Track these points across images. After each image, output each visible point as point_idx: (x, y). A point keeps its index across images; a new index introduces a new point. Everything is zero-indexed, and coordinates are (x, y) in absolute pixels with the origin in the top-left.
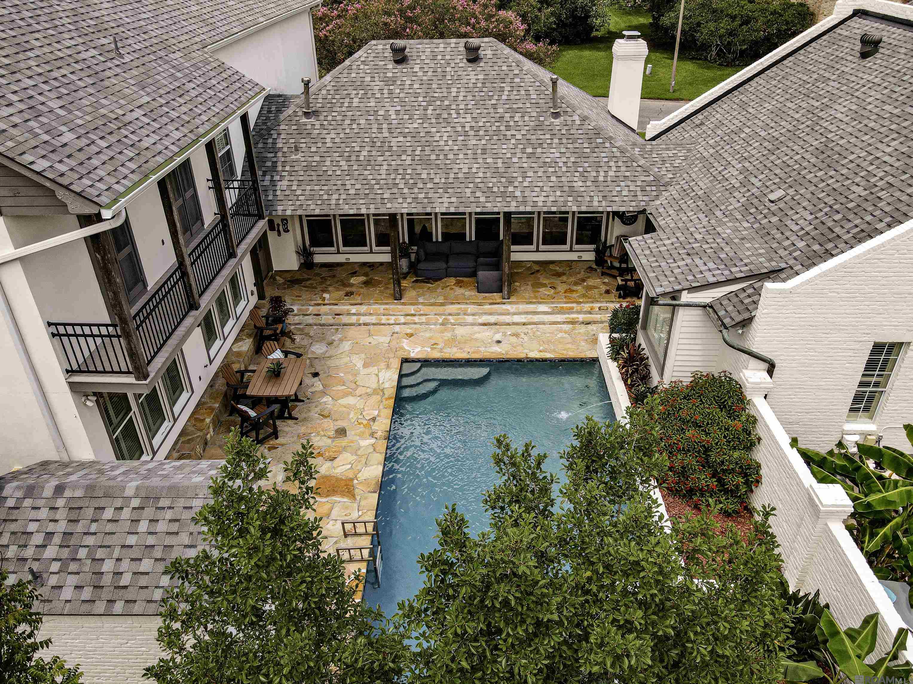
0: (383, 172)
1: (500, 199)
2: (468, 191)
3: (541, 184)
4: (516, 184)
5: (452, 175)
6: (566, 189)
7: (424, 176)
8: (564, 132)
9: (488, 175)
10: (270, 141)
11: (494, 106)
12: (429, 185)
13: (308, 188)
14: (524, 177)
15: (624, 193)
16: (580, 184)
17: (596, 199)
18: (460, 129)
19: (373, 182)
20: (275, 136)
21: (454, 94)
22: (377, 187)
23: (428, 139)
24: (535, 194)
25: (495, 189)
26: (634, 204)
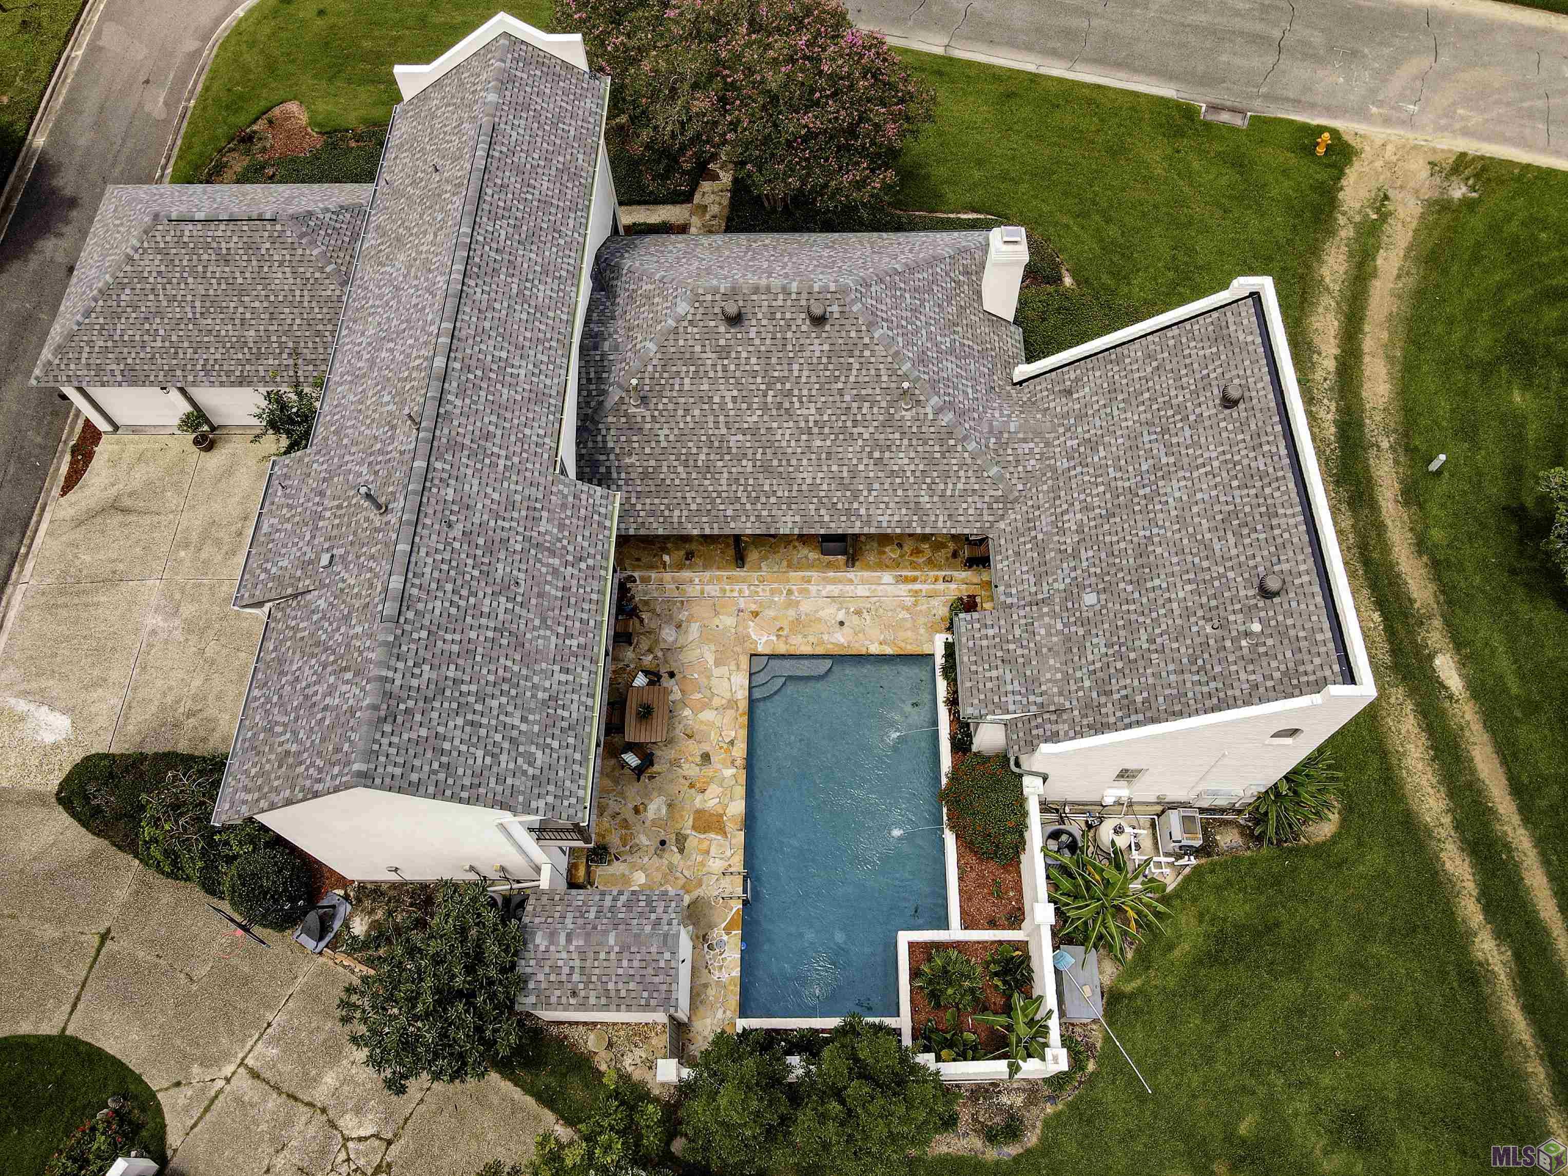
0: (724, 482)
1: (843, 518)
2: (812, 507)
3: (886, 499)
4: (862, 499)
5: (795, 487)
6: (912, 505)
7: (766, 488)
8: (914, 429)
9: (833, 487)
10: (599, 438)
11: (841, 392)
12: (773, 500)
13: (648, 501)
14: (870, 491)
15: (971, 511)
16: (927, 499)
17: (941, 518)
18: (802, 424)
19: (714, 495)
20: (604, 432)
21: (796, 374)
22: (718, 501)
23: (769, 437)
24: (880, 512)
25: (840, 506)
26: (978, 525)
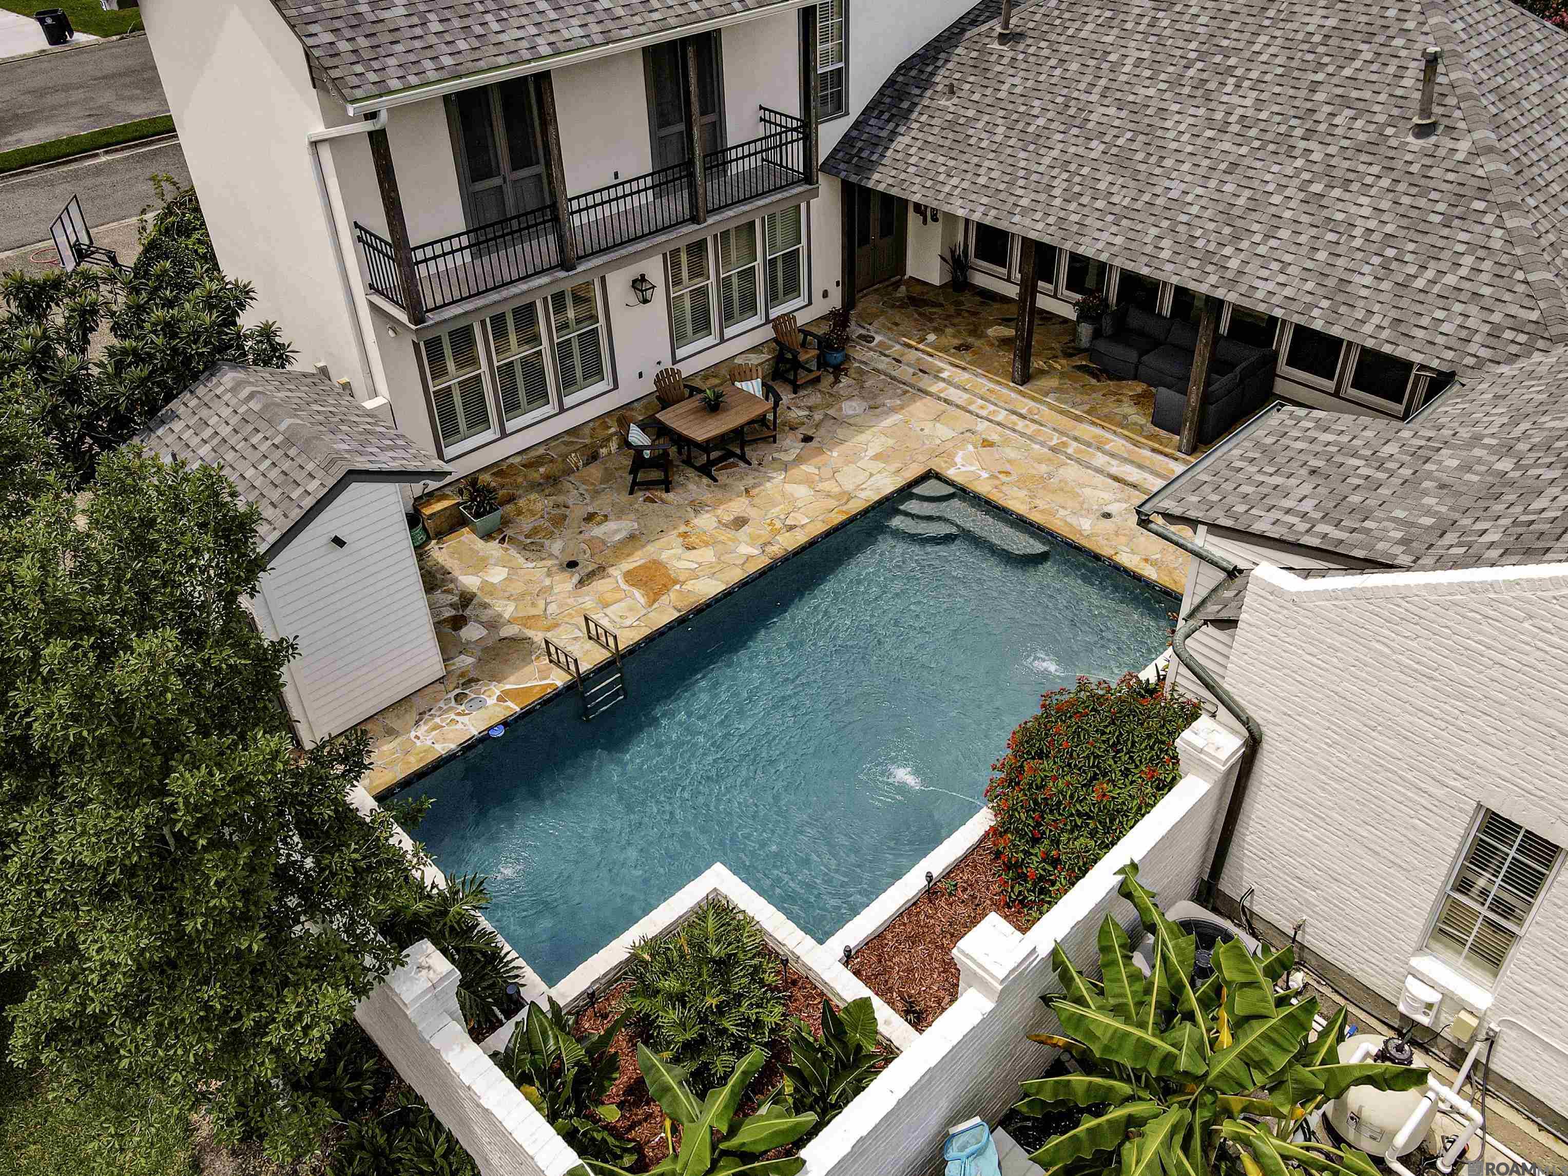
0: (1047, 161)
1: (1194, 263)
2: (1154, 231)
3: (1288, 258)
4: (1245, 245)
5: (1146, 197)
6: (1331, 282)
7: (1102, 186)
8: (1415, 168)
9: (1207, 214)
11: (1314, 87)
12: (1100, 204)
14: (1267, 236)
15: (1446, 328)
16: (1368, 280)
17: (1376, 319)
18: (1219, 116)
19: (1022, 173)
21: (1257, 48)
22: (1021, 182)
23: (1156, 122)
24: (1265, 273)
25: (1200, 244)
26: (1449, 355)
